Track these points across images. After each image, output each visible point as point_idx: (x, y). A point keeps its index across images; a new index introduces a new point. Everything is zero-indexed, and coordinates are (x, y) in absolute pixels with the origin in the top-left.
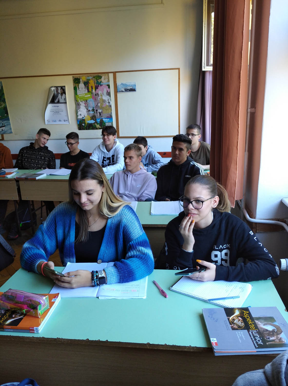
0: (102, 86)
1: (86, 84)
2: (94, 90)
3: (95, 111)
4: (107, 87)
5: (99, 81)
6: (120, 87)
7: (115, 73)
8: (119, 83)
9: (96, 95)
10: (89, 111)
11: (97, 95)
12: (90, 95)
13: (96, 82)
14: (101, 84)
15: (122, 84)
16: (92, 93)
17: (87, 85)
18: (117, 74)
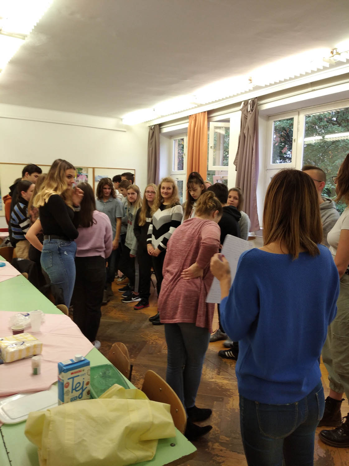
0: (82, 176)
4: (86, 176)
5: (80, 171)
6: (97, 178)
7: (94, 168)
8: (96, 174)
9: (77, 181)
13: (78, 172)
14: (82, 174)
15: (99, 176)
18: (96, 170)
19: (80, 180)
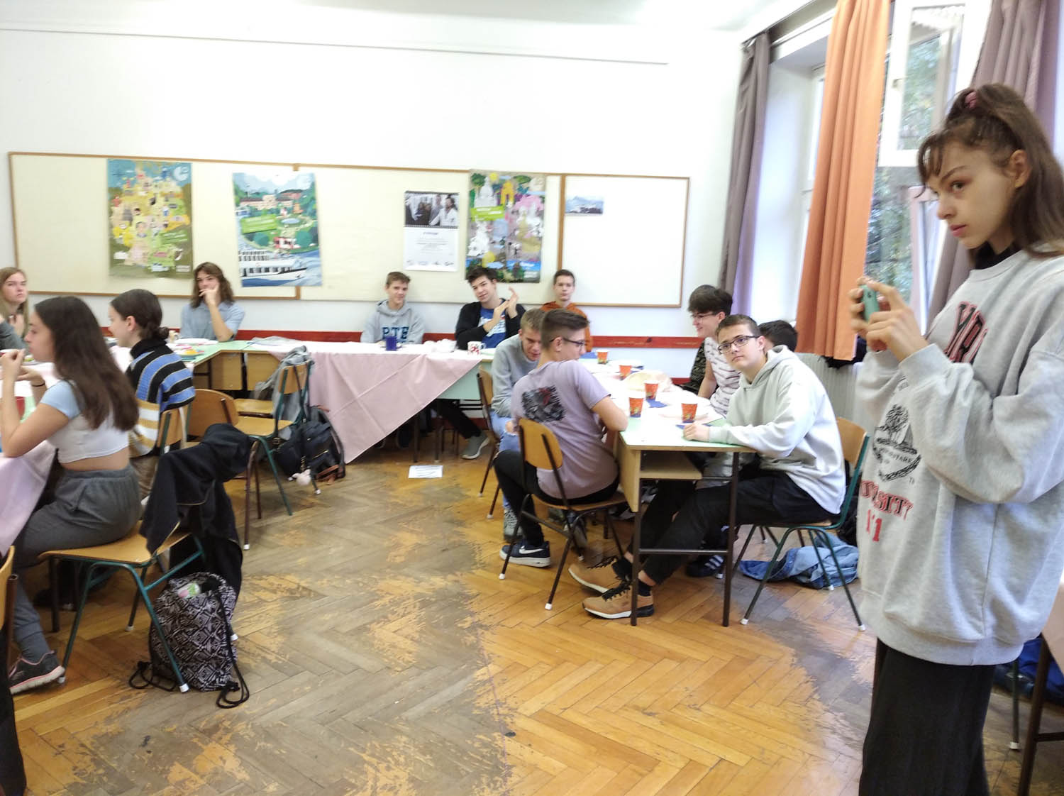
0: (529, 197)
1: (497, 187)
2: (510, 203)
3: (506, 244)
4: (540, 200)
6: (572, 204)
7: (563, 177)
8: (570, 193)
9: (513, 212)
10: (494, 242)
11: (516, 212)
12: (500, 212)
13: (518, 187)
14: (528, 192)
15: (577, 198)
16: (506, 208)
17: (498, 192)
19: (522, 209)
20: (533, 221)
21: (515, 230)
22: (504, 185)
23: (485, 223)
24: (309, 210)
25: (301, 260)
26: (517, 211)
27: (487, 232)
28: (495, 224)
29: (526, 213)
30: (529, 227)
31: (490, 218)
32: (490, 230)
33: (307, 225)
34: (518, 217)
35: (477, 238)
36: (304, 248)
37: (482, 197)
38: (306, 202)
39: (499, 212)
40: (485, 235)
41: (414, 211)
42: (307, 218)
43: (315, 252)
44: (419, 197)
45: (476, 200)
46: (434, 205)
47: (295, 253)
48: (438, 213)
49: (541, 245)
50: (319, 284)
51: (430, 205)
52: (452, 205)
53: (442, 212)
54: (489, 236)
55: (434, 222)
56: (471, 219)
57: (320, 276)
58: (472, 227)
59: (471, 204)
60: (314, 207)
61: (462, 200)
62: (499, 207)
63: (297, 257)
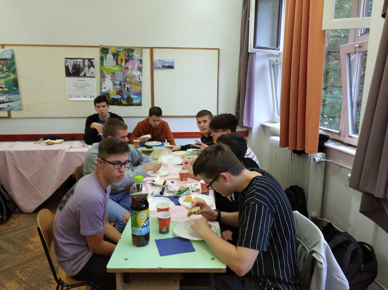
1: (116, 55)
2: (123, 64)
3: (122, 86)
5: (131, 54)
6: (157, 64)
9: (125, 69)
10: (116, 85)
13: (127, 55)
14: (132, 58)
15: (159, 60)
16: (121, 66)
17: (116, 57)
18: (154, 50)
19: (130, 67)
20: (136, 73)
21: (127, 78)
22: (120, 54)
23: (110, 74)
24: (12, 69)
25: (9, 97)
26: (128, 68)
27: (111, 79)
28: (115, 74)
29: (132, 69)
30: (134, 76)
31: (112, 71)
32: (113, 78)
33: (11, 78)
34: (128, 71)
35: (106, 82)
36: (10, 90)
37: (108, 60)
38: (10, 65)
39: (117, 68)
40: (110, 81)
41: (70, 69)
42: (11, 74)
43: (17, 92)
44: (72, 61)
45: (104, 62)
46: (81, 65)
47: (5, 93)
48: (84, 69)
49: (141, 86)
50: (21, 109)
51: (79, 65)
52: (91, 65)
53: (86, 69)
54: (112, 81)
55: (82, 74)
56: (102, 72)
57: (20, 105)
58: (103, 76)
59: (102, 64)
60: (14, 68)
61: (97, 62)
62: (117, 65)
63: (7, 95)
